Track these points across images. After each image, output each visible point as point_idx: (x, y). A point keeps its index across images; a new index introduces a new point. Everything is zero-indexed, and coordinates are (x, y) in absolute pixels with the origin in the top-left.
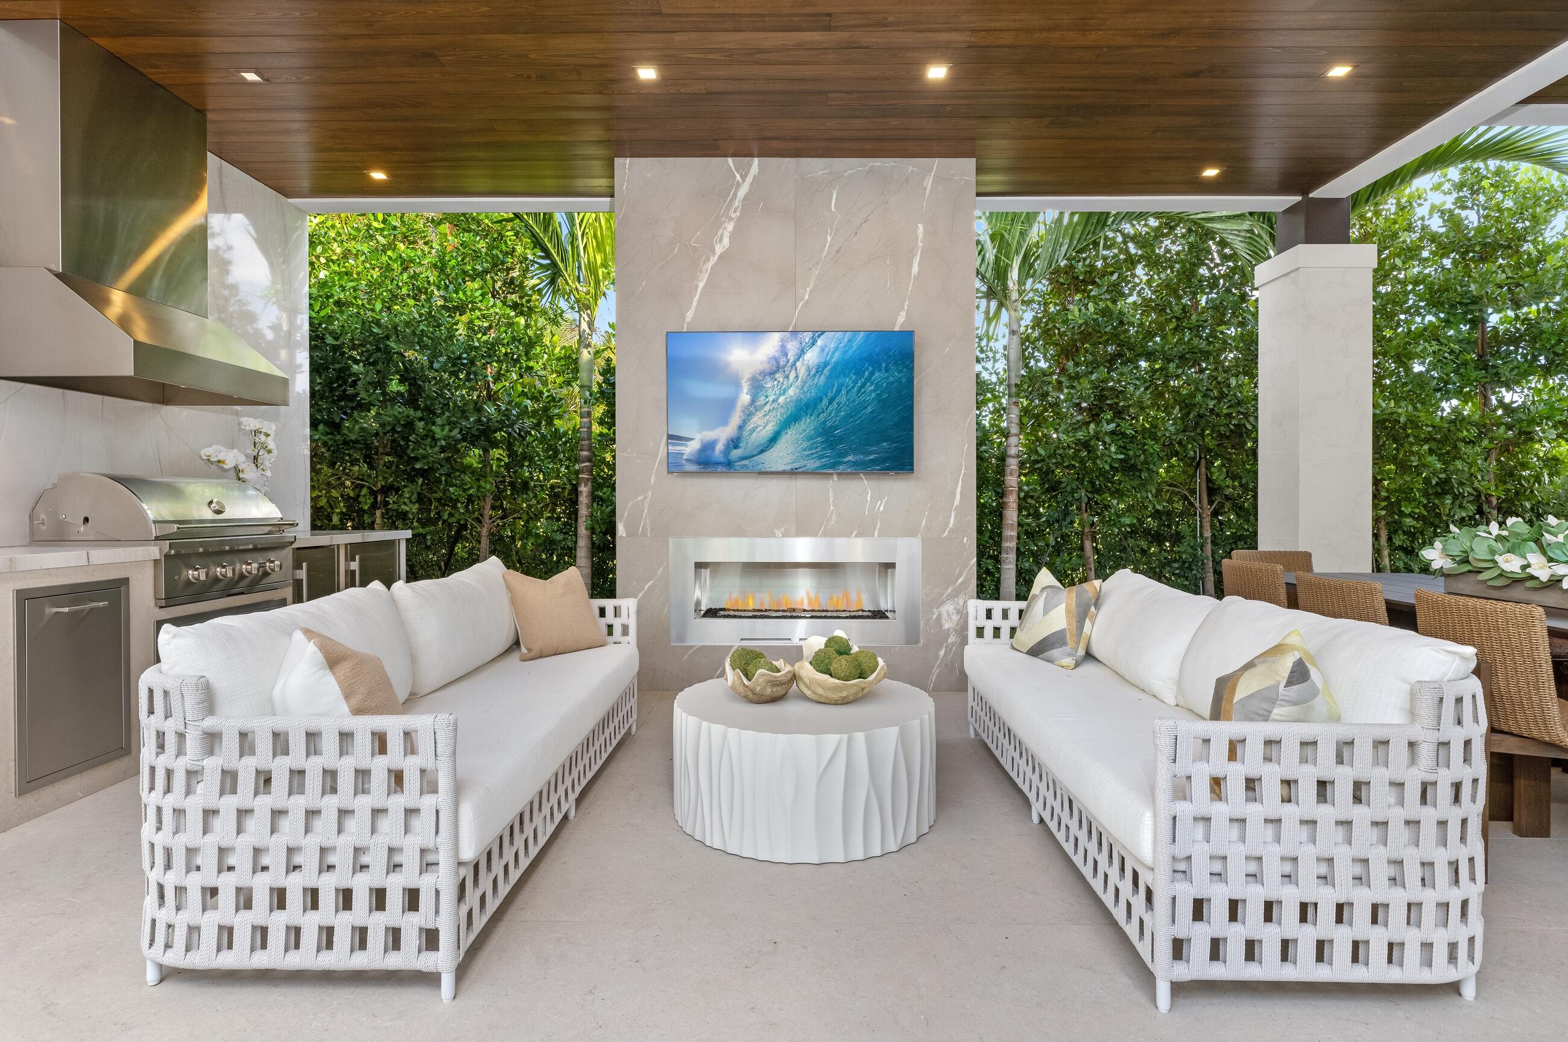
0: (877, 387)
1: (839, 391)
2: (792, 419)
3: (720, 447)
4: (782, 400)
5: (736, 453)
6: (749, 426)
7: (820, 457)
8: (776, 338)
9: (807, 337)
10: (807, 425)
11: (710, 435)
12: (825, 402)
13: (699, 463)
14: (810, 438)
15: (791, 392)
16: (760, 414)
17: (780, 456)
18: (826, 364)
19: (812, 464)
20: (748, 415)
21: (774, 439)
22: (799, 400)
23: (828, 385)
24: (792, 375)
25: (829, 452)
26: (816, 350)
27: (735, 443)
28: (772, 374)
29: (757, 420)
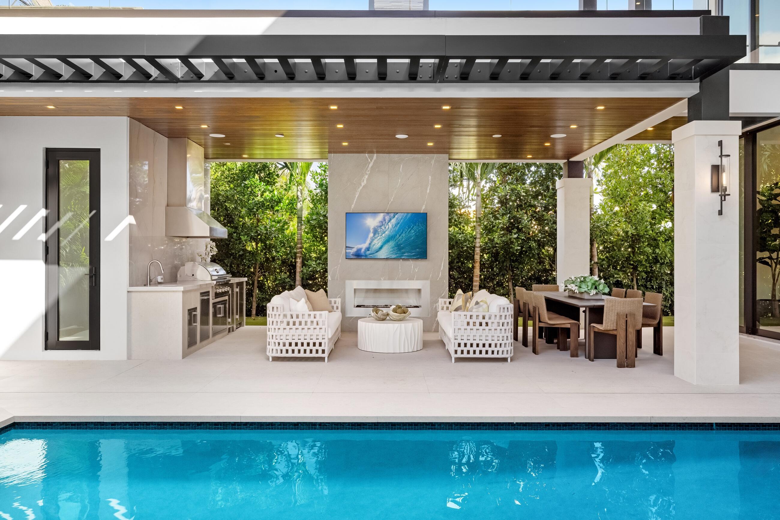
0: (415, 231)
1: (402, 232)
2: (387, 242)
3: (363, 250)
4: (383, 235)
5: (368, 253)
6: (373, 244)
7: (396, 254)
8: (382, 215)
9: (392, 215)
10: (392, 244)
11: (360, 246)
12: (398, 236)
13: (356, 255)
14: (393, 248)
15: (387, 233)
16: (376, 240)
17: (383, 254)
18: (398, 223)
19: (394, 256)
20: (372, 240)
21: (381, 248)
22: (389, 235)
23: (399, 230)
24: (387, 227)
25: (399, 252)
26: (395, 219)
27: (368, 249)
28: (380, 226)
29: (375, 241)
